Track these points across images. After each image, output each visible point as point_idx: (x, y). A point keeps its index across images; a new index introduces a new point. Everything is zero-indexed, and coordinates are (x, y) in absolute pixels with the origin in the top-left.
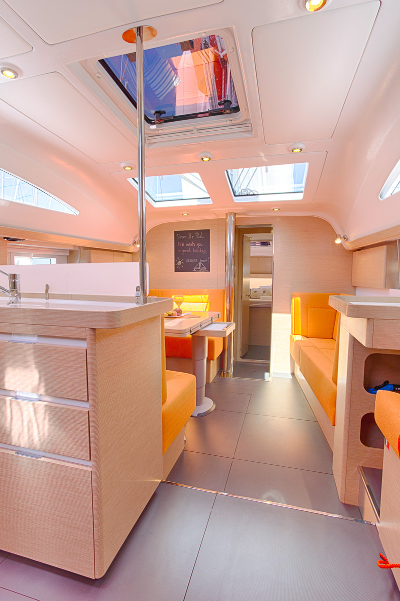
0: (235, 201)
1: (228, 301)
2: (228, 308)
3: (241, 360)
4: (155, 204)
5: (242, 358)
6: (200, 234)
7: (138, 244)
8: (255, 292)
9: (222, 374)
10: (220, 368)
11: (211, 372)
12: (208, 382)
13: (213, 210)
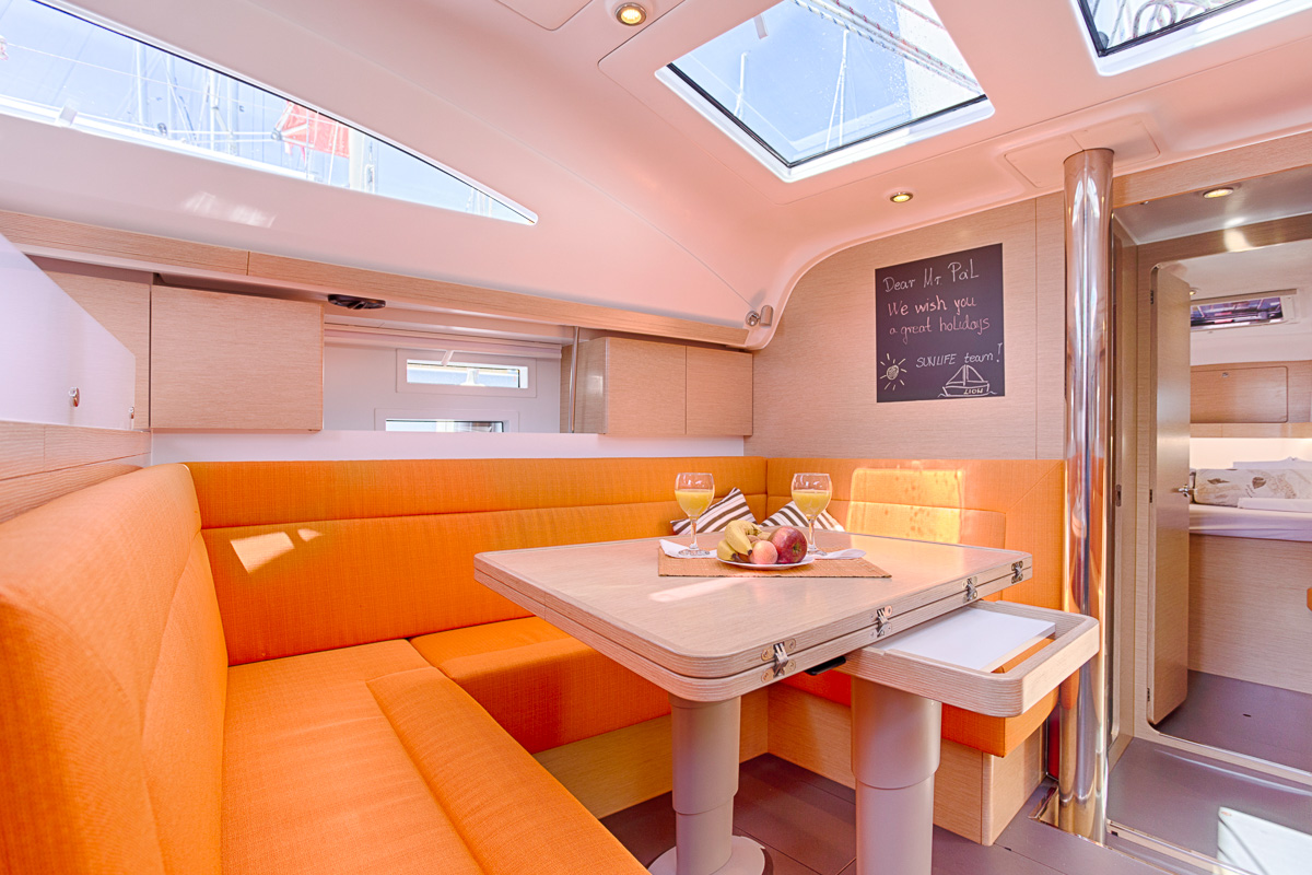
0: (1102, 73)
1: (1080, 505)
2: (1081, 534)
3: (1156, 737)
4: (790, 173)
5: (1156, 727)
6: (966, 266)
7: (763, 321)
8: (1211, 482)
9: (1053, 804)
10: (1043, 770)
11: (991, 799)
12: (977, 840)
13: (1003, 147)
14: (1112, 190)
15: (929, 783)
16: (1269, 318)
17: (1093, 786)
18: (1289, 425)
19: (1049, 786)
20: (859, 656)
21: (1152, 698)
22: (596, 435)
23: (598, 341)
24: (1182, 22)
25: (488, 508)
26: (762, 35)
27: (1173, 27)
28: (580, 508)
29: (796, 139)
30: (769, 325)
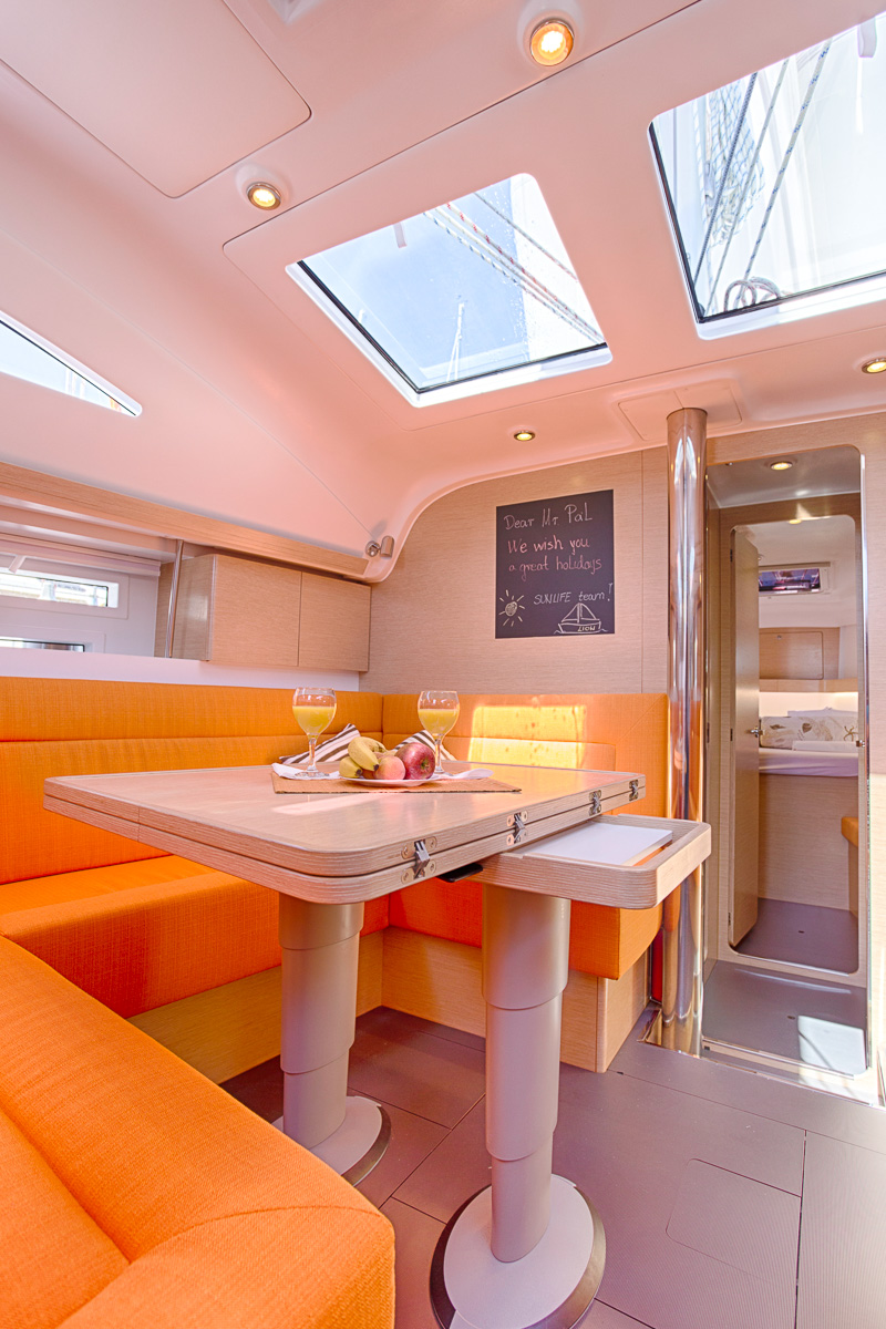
0: (701, 336)
1: (681, 742)
2: (681, 766)
3: (736, 959)
4: (418, 399)
5: (735, 949)
6: (581, 510)
7: (383, 551)
8: (773, 727)
9: (657, 1026)
10: (648, 995)
11: (605, 1024)
12: (592, 1068)
13: (618, 395)
14: (705, 448)
15: (556, 1003)
16: (811, 588)
17: (691, 1007)
18: (825, 682)
19: (652, 1009)
20: (497, 862)
21: (732, 922)
22: (198, 662)
23: (204, 559)
24: (761, 303)
25: (63, 736)
26: (402, 244)
27: (754, 307)
28: (176, 740)
29: (426, 365)
30: (388, 556)
